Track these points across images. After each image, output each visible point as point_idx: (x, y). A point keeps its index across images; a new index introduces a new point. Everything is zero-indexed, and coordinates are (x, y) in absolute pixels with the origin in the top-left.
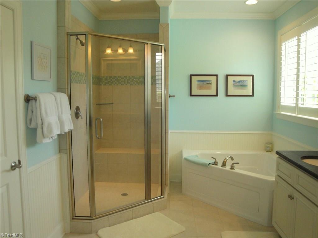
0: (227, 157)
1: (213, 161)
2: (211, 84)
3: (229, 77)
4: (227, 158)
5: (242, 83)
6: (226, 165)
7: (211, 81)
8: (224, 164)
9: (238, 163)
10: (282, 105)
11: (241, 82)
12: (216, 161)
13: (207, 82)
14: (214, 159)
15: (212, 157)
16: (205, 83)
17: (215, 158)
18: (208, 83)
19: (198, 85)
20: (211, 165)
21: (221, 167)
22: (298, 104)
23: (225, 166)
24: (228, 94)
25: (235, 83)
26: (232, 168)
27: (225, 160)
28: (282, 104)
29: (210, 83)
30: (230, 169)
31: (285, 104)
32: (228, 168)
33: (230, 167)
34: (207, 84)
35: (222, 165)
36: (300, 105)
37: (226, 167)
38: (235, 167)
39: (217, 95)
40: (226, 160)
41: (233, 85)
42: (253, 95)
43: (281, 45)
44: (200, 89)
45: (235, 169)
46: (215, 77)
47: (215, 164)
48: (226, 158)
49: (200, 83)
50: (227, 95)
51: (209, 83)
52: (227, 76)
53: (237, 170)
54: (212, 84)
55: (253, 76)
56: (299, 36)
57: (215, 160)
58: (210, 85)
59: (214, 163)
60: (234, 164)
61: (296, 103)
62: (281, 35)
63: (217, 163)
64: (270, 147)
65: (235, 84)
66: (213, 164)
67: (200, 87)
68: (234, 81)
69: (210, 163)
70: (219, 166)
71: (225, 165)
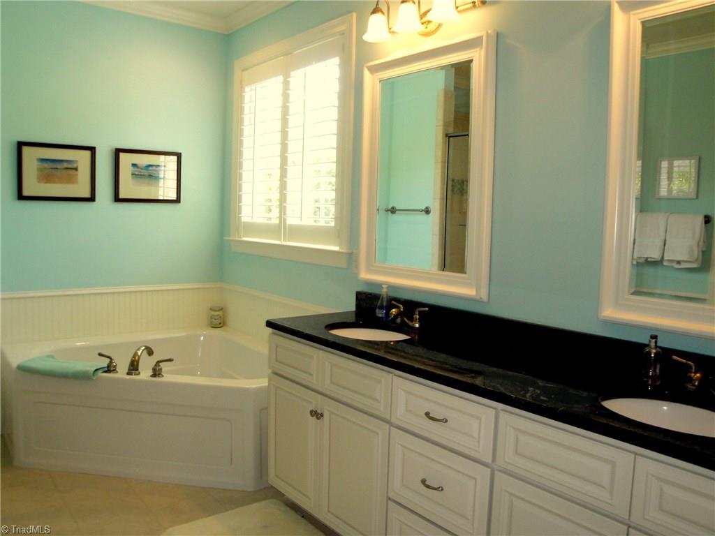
0: (138, 350)
1: (104, 363)
2: (76, 169)
3: (122, 155)
4: (139, 353)
5: (154, 170)
6: (140, 370)
7: (77, 161)
8: (134, 367)
9: (170, 360)
10: (244, 223)
11: (150, 168)
12: (111, 362)
13: (66, 165)
14: (106, 359)
15: (100, 355)
16: (59, 166)
17: (108, 355)
18: (70, 166)
19: (39, 170)
20: (100, 374)
21: (128, 374)
22: (285, 220)
23: (137, 372)
24: (121, 196)
25: (136, 169)
26: (156, 373)
27: (134, 357)
28: (244, 219)
29: (75, 166)
30: (152, 376)
31: (253, 221)
32: (145, 373)
33: (152, 371)
34: (67, 168)
35: (129, 370)
36: (290, 221)
37: (139, 374)
38: (163, 370)
39: (92, 199)
40: (137, 358)
41: (132, 175)
42: (178, 200)
43: (242, 90)
44: (46, 183)
45: (163, 376)
46: (88, 153)
47: (110, 369)
48: (136, 353)
49: (46, 165)
50: (117, 199)
51: (72, 168)
52: (118, 151)
53: (168, 377)
54: (79, 169)
55: (179, 156)
56: (287, 76)
57: (109, 360)
58: (74, 172)
59: (106, 369)
60: (160, 364)
61: (280, 217)
62: (243, 70)
63: (115, 366)
64: (220, 317)
65: (137, 173)
66: (105, 372)
67: (46, 177)
68: (134, 165)
69: (96, 370)
70: (122, 372)
71: (137, 370)
